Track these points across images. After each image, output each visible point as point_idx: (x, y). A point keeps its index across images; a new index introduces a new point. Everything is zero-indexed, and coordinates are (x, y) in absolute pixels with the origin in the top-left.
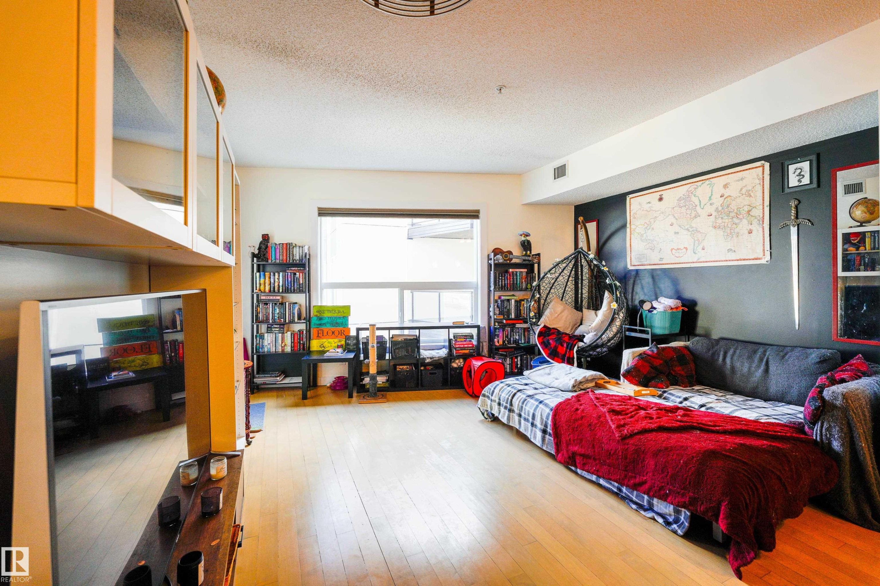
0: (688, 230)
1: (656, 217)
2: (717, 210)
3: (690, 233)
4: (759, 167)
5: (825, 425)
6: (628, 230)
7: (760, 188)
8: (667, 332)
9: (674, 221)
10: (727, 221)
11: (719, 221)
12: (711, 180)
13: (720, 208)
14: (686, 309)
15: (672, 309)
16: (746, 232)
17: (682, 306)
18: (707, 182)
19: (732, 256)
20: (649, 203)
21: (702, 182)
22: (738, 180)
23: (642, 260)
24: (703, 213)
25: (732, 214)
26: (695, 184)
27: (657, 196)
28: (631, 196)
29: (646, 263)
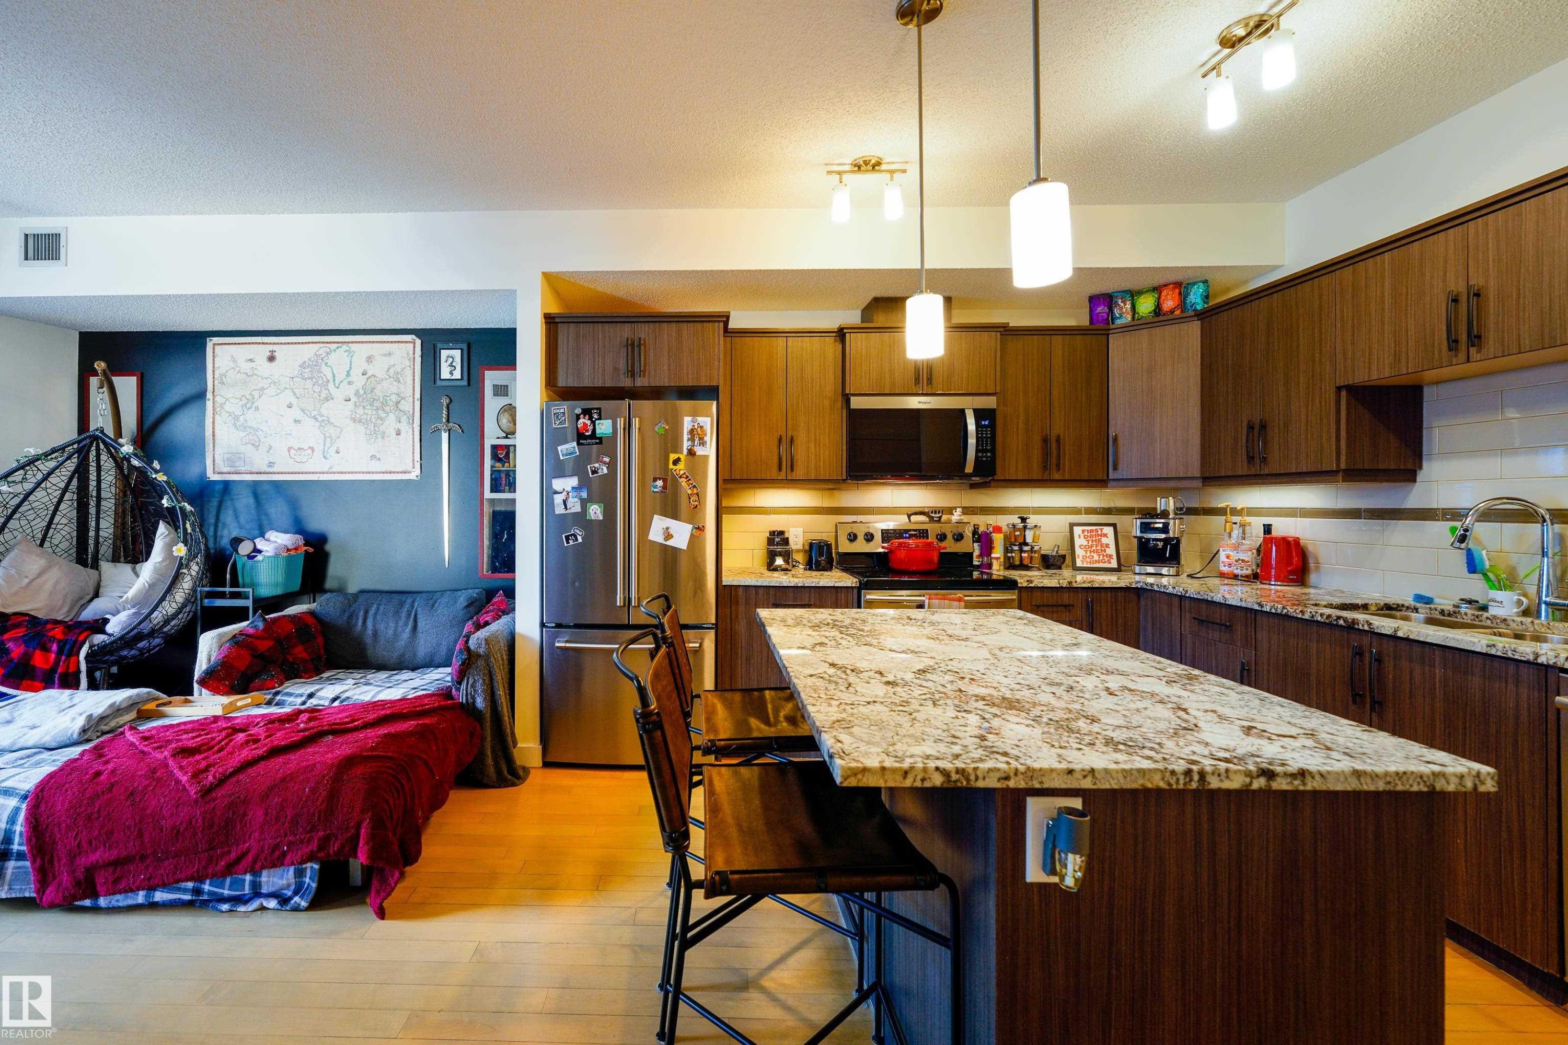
0: (316, 419)
1: (263, 389)
2: (357, 393)
3: (318, 424)
4: (410, 342)
5: (471, 681)
6: (209, 404)
7: (409, 372)
8: (279, 591)
9: (294, 401)
10: (370, 412)
11: (360, 411)
12: (350, 345)
13: (362, 392)
14: (311, 550)
15: (288, 550)
16: (394, 433)
17: (305, 545)
18: (345, 347)
19: (375, 466)
20: (251, 360)
21: (336, 345)
22: (385, 355)
23: (237, 464)
24: (339, 395)
25: (377, 404)
26: (327, 345)
27: (265, 351)
28: (216, 340)
29: (243, 469)
